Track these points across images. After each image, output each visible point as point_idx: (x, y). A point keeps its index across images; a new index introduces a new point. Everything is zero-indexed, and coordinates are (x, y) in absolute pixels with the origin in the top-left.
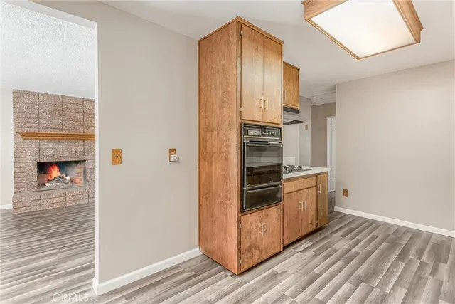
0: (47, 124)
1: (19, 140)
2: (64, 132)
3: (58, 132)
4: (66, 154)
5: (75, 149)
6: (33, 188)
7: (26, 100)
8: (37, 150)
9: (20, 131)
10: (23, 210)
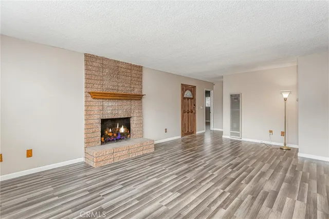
0: (109, 85)
1: (90, 99)
2: (119, 92)
3: (115, 92)
4: (120, 112)
5: (126, 107)
6: (98, 143)
7: (94, 64)
8: (101, 108)
9: (90, 91)
10: (102, 164)
